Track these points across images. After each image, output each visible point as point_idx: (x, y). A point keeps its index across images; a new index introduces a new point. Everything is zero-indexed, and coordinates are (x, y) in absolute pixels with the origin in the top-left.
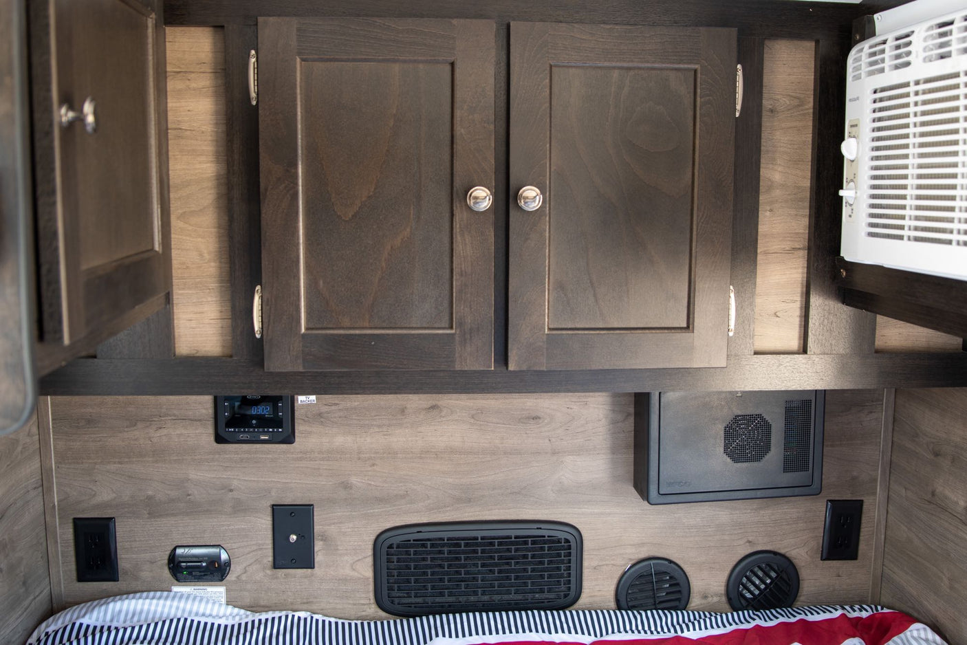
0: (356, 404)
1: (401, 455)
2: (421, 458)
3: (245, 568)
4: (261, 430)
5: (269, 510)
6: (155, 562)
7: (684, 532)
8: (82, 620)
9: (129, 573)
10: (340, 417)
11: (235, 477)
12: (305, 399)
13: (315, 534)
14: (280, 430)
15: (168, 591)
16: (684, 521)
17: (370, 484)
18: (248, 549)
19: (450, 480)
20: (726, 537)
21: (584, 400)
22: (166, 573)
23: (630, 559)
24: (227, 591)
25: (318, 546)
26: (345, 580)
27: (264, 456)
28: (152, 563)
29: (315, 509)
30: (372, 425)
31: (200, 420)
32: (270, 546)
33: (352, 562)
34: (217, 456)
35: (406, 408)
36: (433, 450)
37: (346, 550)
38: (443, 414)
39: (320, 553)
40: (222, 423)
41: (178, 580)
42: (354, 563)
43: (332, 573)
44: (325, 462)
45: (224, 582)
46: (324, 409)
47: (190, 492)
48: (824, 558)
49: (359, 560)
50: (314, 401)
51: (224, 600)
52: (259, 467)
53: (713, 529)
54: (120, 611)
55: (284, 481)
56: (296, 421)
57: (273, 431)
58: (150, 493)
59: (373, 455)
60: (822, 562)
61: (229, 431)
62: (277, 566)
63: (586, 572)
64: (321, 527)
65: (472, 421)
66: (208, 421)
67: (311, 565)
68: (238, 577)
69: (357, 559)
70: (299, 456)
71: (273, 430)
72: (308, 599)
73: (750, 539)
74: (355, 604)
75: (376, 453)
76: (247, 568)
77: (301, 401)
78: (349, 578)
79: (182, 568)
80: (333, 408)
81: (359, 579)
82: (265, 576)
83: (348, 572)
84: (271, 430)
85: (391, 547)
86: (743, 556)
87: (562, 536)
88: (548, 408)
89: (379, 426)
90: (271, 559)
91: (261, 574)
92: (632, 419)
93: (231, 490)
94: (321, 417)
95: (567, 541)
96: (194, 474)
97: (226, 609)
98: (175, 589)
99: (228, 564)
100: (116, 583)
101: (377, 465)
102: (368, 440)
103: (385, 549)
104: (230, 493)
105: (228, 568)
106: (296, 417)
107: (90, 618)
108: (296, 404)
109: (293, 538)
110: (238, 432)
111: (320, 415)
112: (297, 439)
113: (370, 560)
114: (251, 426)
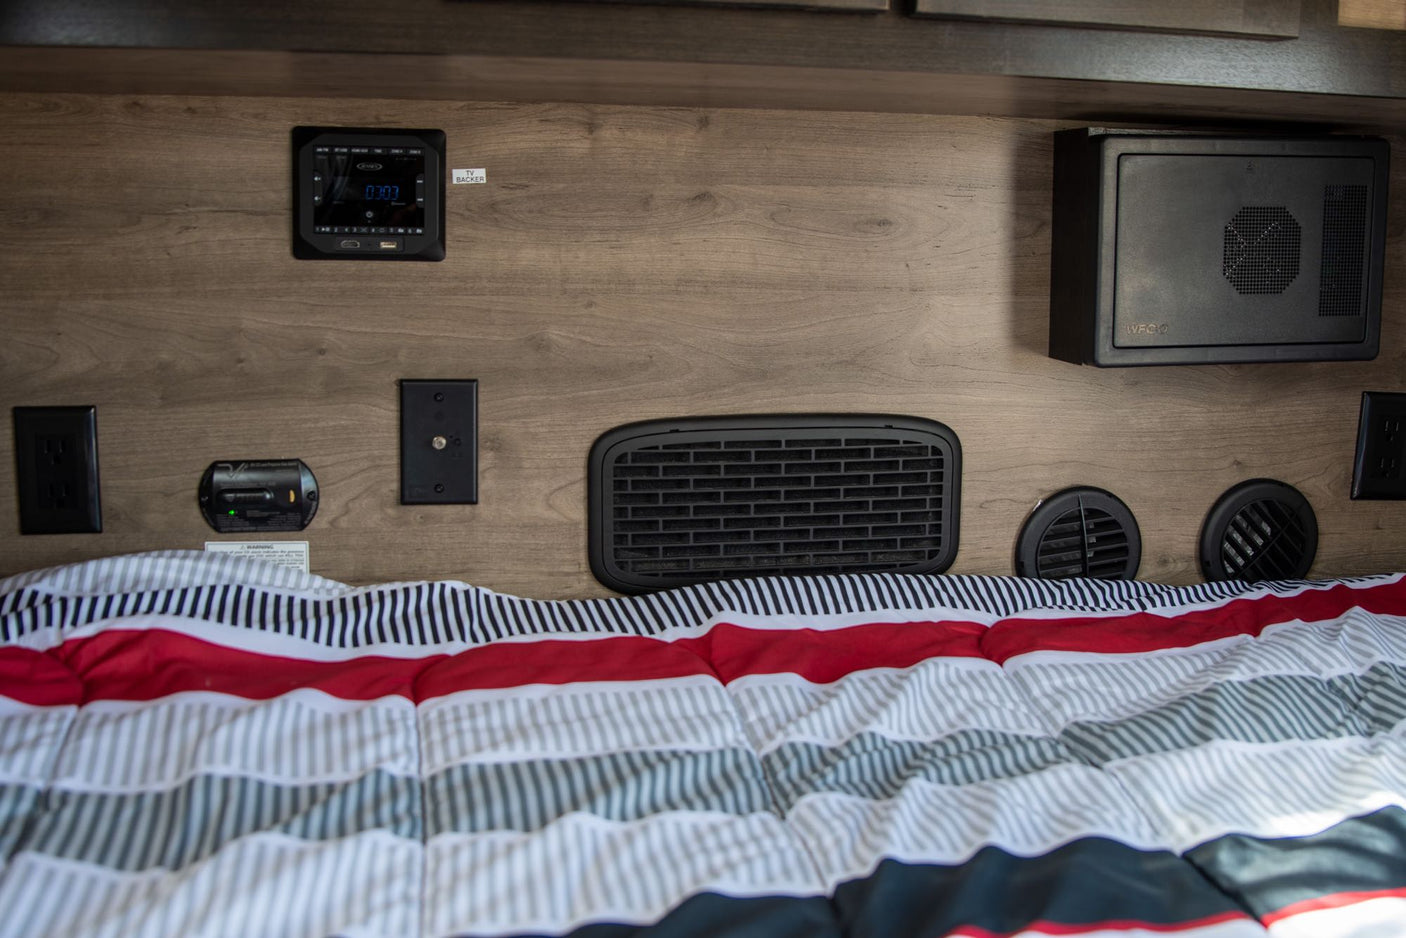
0: (561, 186)
1: (641, 287)
2: (678, 293)
3: (347, 504)
4: (382, 230)
5: (394, 390)
6: (172, 494)
7: (1132, 442)
8: (37, 587)
9: (123, 517)
10: (530, 212)
11: (330, 326)
12: (465, 176)
13: (480, 438)
14: (419, 231)
15: (200, 549)
16: (1132, 422)
17: (584, 342)
18: (353, 468)
19: (730, 337)
20: (1201, 454)
21: (967, 193)
22: (195, 515)
23: (1041, 491)
24: (313, 550)
25: (485, 460)
26: (533, 527)
27: (387, 285)
28: (166, 495)
29: (481, 389)
30: (589, 228)
31: (264, 214)
32: (395, 461)
33: (547, 491)
34: (296, 285)
35: (652, 196)
36: (699, 278)
37: (538, 468)
38: (719, 210)
39: (487, 475)
40: (308, 215)
41: (217, 529)
42: (551, 494)
43: (510, 512)
44: (502, 299)
45: (306, 531)
46: (501, 195)
47: (242, 356)
48: (1354, 496)
49: (560, 488)
50: (482, 178)
51: (305, 567)
52: (376, 306)
53: (1180, 438)
54: (109, 577)
55: (424, 333)
56: (447, 217)
57: (406, 233)
58: (165, 356)
59: (589, 286)
60: (1351, 502)
61: (321, 233)
62: (407, 499)
63: (967, 513)
64: (490, 424)
65: (771, 224)
66: (280, 214)
67: (468, 497)
68: (332, 523)
69: (555, 486)
70: (453, 285)
71: (406, 231)
72: (465, 563)
73: (1240, 457)
74: (551, 574)
75: (594, 281)
76: (351, 505)
77: (458, 179)
78: (542, 524)
79: (228, 503)
80: (519, 193)
81: (560, 524)
82: (382, 519)
83: (540, 511)
84: (401, 231)
85: (621, 458)
86: (1227, 488)
87: (928, 441)
88: (904, 205)
89: (602, 231)
90: (395, 486)
91: (377, 516)
92: (1048, 232)
93: (322, 352)
94: (496, 211)
95: (936, 451)
96: (252, 320)
97: (311, 581)
98: (212, 547)
99: (314, 496)
100: (97, 536)
101: (595, 304)
102: (582, 255)
103: (610, 465)
104: (321, 357)
105: (314, 503)
106: (447, 209)
107: (53, 584)
108: (447, 185)
109: (440, 442)
110: (338, 234)
111: (493, 206)
112: (449, 253)
113: (580, 489)
114: (364, 222)
